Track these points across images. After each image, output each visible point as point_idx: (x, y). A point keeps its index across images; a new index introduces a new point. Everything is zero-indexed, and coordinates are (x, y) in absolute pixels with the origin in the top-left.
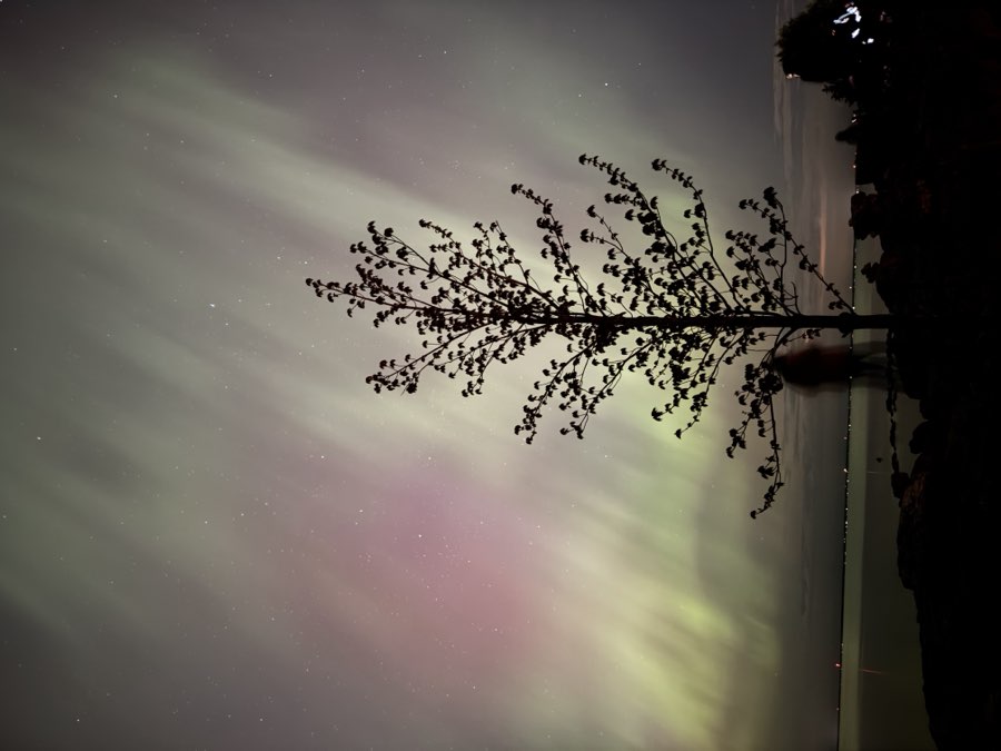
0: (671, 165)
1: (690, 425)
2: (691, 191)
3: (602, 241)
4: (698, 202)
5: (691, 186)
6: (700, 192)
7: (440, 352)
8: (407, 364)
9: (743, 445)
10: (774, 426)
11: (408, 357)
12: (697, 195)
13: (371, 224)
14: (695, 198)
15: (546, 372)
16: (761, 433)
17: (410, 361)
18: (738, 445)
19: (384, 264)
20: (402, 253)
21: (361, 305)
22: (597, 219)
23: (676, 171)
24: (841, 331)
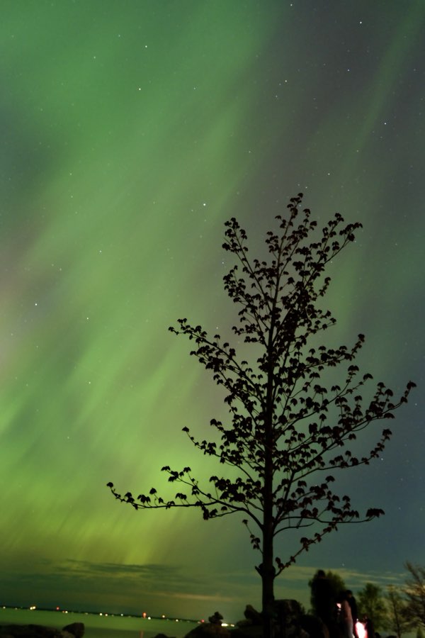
0: (386, 443)
1: (192, 438)
2: (368, 456)
3: (348, 381)
4: (360, 461)
5: (372, 456)
6: (367, 463)
7: (248, 272)
8: (242, 247)
9: (171, 479)
10: (184, 506)
11: (246, 249)
12: (365, 461)
13: (361, 225)
14: (363, 459)
15: (226, 345)
16: (179, 495)
17: (244, 250)
18: (172, 476)
19: (325, 234)
20: (336, 246)
21: (282, 226)
22: (362, 380)
23: (383, 447)
24: (261, 566)
